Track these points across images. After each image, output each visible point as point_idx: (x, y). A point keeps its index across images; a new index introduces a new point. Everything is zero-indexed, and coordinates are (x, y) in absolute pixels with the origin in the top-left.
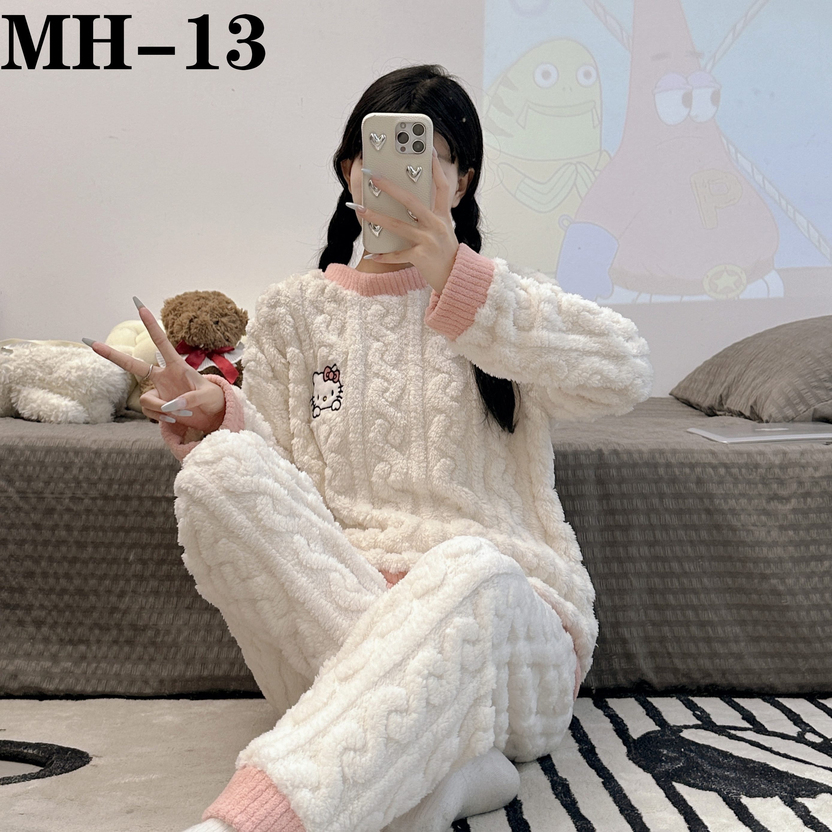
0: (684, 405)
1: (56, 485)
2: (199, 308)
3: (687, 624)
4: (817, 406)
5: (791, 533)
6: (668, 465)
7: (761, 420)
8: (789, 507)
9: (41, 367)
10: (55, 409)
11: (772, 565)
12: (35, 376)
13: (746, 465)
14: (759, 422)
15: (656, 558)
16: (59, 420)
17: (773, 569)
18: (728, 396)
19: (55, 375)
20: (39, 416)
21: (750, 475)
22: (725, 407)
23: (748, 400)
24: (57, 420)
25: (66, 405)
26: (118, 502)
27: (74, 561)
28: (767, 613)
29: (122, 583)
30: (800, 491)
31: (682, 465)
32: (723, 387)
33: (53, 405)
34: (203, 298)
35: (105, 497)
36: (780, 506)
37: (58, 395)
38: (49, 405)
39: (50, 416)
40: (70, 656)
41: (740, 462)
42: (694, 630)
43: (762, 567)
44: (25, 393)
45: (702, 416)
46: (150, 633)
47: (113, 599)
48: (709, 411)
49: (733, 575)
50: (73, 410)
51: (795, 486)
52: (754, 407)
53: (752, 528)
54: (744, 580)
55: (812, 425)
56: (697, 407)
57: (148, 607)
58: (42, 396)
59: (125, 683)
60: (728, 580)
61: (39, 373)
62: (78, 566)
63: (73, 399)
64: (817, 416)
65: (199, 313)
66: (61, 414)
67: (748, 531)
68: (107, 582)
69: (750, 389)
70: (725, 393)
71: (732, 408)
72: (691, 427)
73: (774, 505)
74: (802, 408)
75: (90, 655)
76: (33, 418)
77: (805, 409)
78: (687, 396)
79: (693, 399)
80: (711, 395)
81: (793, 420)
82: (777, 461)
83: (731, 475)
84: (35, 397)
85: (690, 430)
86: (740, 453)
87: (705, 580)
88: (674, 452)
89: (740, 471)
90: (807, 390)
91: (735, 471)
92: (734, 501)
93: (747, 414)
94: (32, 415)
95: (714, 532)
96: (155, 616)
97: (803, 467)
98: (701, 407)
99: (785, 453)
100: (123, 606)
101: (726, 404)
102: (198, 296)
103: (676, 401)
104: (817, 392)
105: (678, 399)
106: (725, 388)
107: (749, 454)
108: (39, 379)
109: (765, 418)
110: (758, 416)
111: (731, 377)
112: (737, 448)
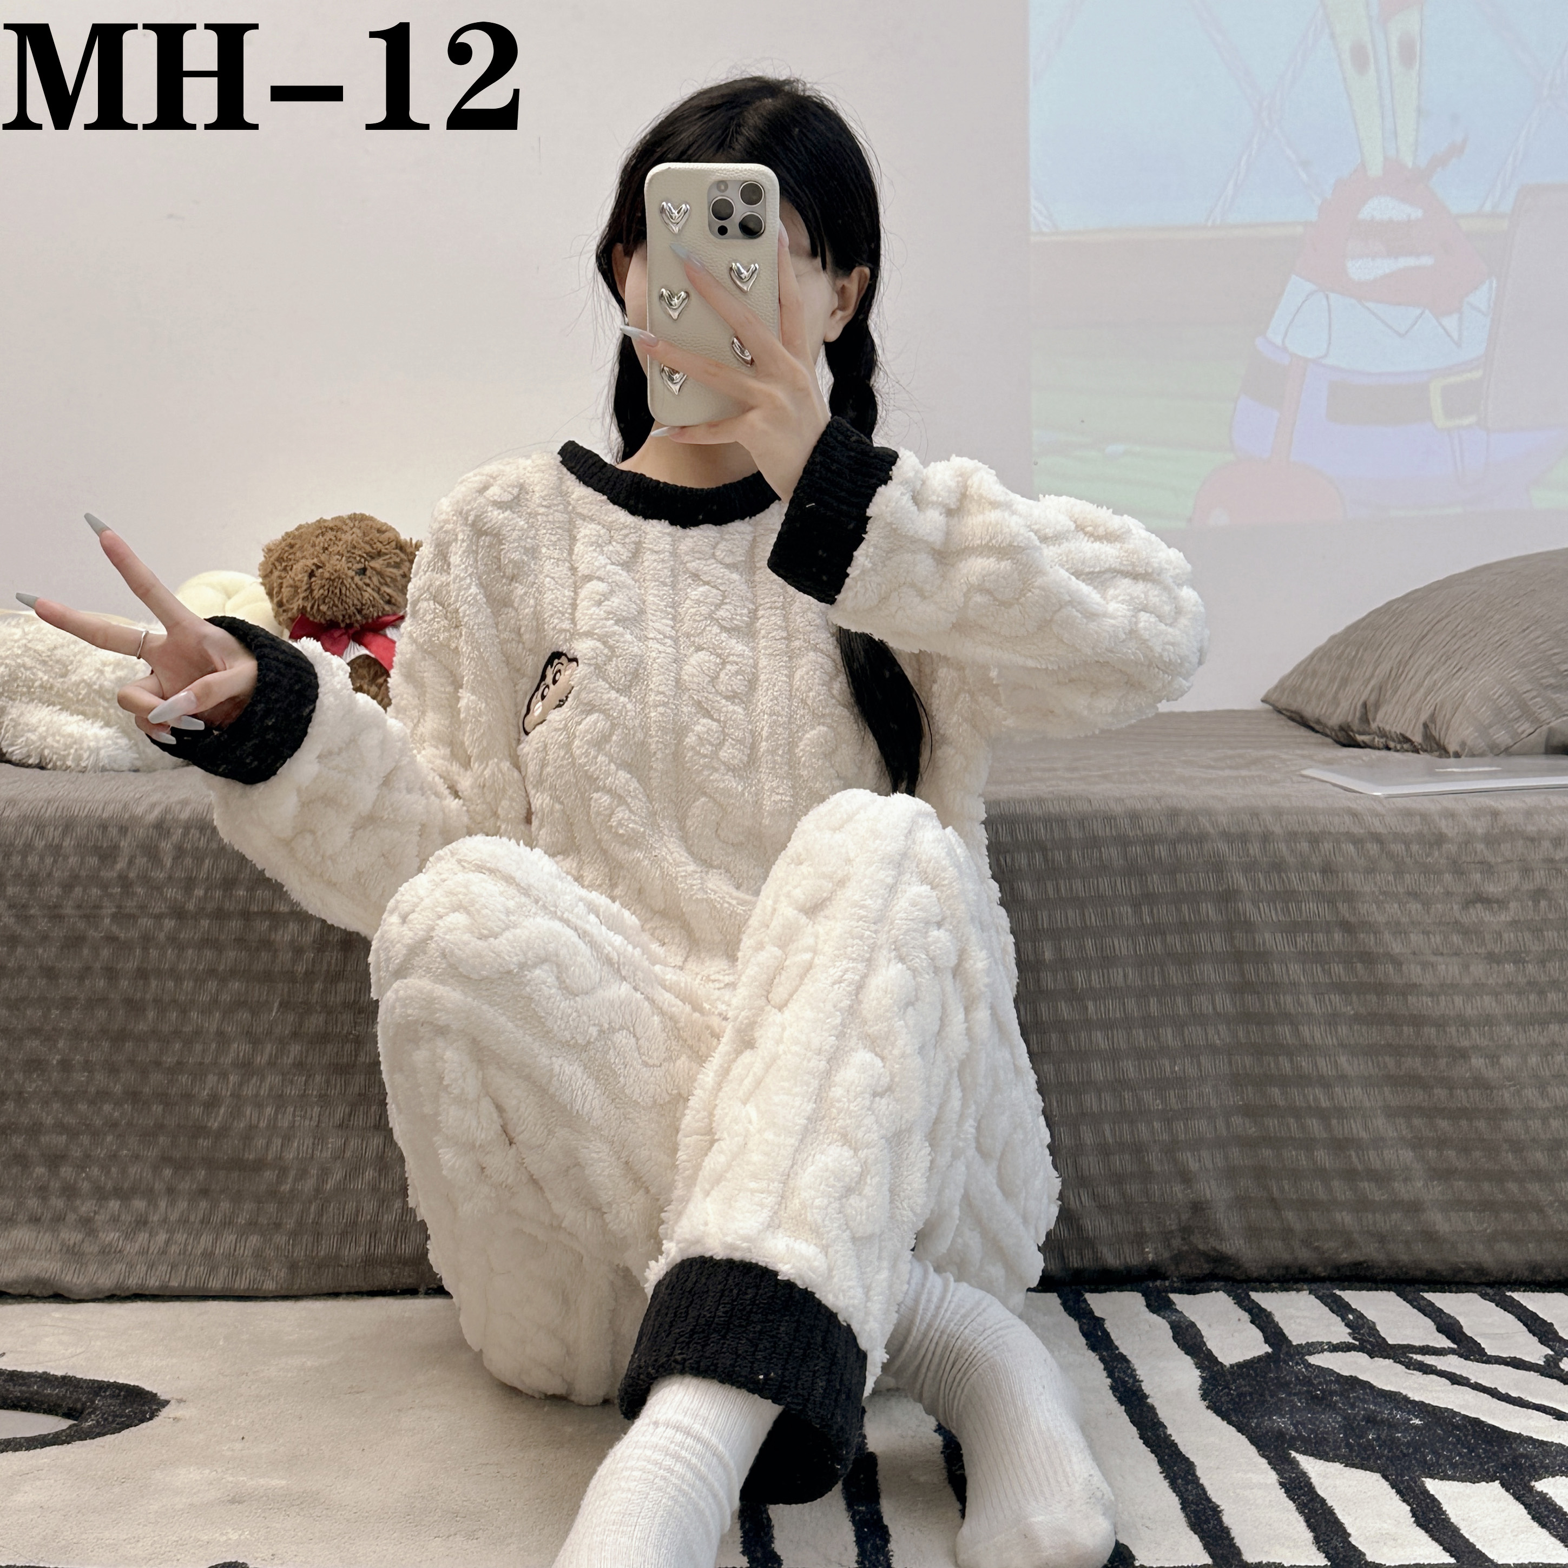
0: (1292, 724)
1: (84, 890)
2: (325, 549)
3: (1308, 1144)
4: (1554, 724)
5: (1509, 968)
6: (1266, 838)
7: (1443, 751)
8: (1504, 917)
9: (44, 663)
10: (75, 743)
11: (1472, 1029)
12: (33, 681)
13: (1420, 838)
14: (1440, 756)
15: (1246, 1017)
16: (83, 764)
17: (1476, 1037)
18: (1377, 706)
19: (74, 678)
20: (42, 757)
21: (1427, 856)
22: (1374, 726)
23: (1419, 711)
24: (78, 765)
25: (96, 736)
26: (205, 923)
27: (120, 1038)
28: (1464, 1123)
29: (212, 1079)
30: (1527, 886)
31: (1292, 836)
32: (1370, 687)
33: (71, 735)
34: (332, 529)
35: (179, 913)
36: (1487, 917)
37: (80, 717)
38: (63, 736)
39: (64, 758)
40: (115, 1220)
41: (1406, 831)
42: (1322, 1156)
43: (1454, 1033)
44: (14, 712)
45: (1327, 745)
46: (269, 1175)
47: (197, 1111)
48: (1341, 735)
49: (1396, 1051)
50: (109, 746)
51: (1515, 878)
52: (1431, 726)
53: (1433, 959)
54: (1418, 1060)
55: (1544, 761)
56: (1317, 727)
57: (263, 1124)
58: (48, 718)
59: (223, 1271)
60: (1387, 1059)
61: (40, 674)
62: (129, 1046)
63: (108, 724)
64: (1556, 741)
65: (324, 557)
66: (86, 755)
67: (1425, 965)
68: (184, 1079)
69: (1422, 691)
70: (1373, 698)
71: (1387, 728)
72: (1311, 767)
73: (1478, 913)
74: (1525, 727)
75: (155, 1218)
76: (30, 762)
77: (1531, 730)
78: (1297, 704)
79: (1311, 710)
80: (1345, 705)
81: (1507, 751)
82: (1480, 827)
83: (1391, 856)
84: (34, 721)
85: (1306, 772)
86: (1408, 814)
87: (1343, 1060)
88: (1278, 813)
89: (1408, 848)
90: (1534, 693)
91: (1398, 848)
92: (1396, 906)
93: (1417, 738)
94: (29, 756)
95: (1359, 965)
96: (277, 1142)
97: (1532, 840)
98: (1325, 726)
99: (1495, 814)
100: (214, 1125)
101: (1374, 720)
102: (322, 528)
103: (1275, 715)
104: (1554, 696)
105: (1279, 712)
106: (1372, 691)
107: (1424, 816)
108: (41, 686)
109: (1452, 748)
110: (1438, 744)
111: (1385, 668)
112: (1401, 803)
